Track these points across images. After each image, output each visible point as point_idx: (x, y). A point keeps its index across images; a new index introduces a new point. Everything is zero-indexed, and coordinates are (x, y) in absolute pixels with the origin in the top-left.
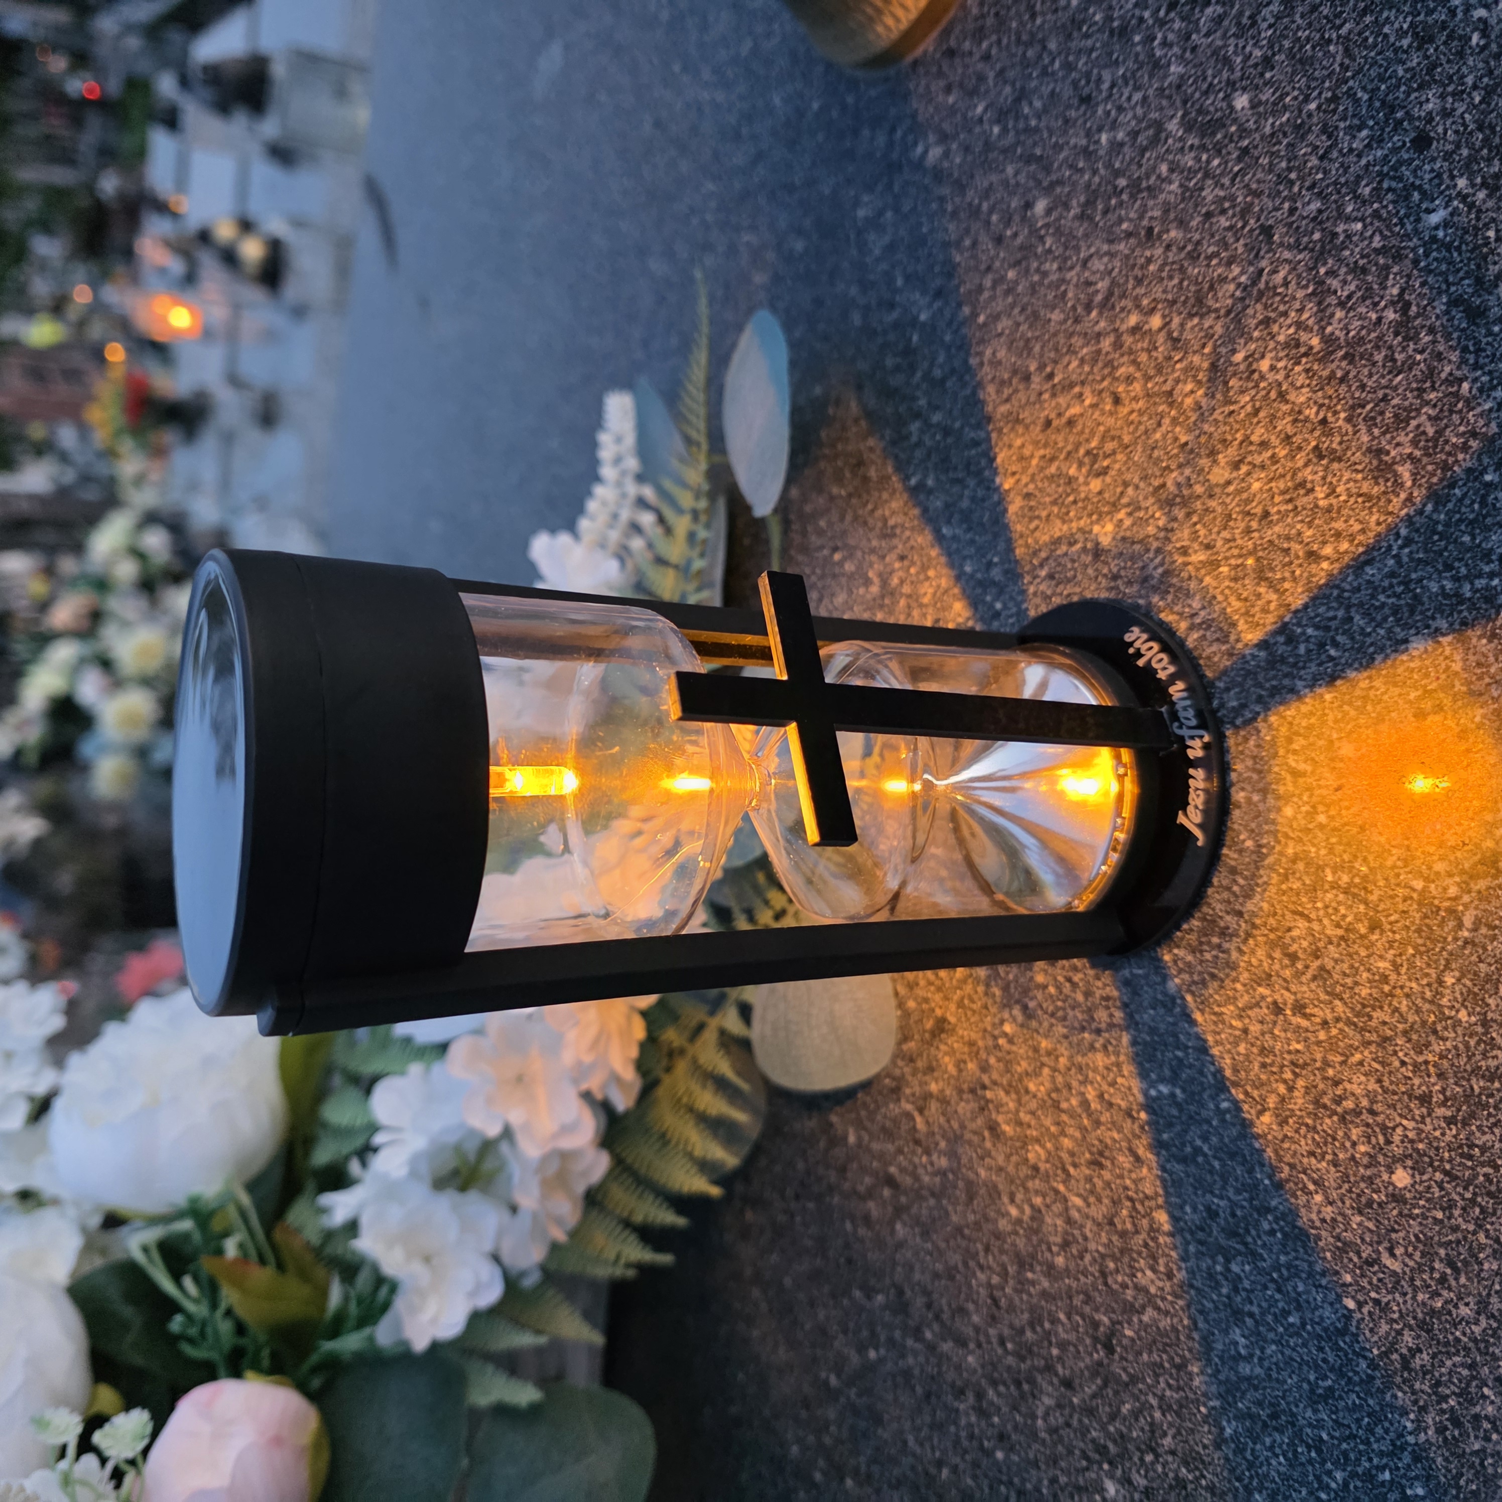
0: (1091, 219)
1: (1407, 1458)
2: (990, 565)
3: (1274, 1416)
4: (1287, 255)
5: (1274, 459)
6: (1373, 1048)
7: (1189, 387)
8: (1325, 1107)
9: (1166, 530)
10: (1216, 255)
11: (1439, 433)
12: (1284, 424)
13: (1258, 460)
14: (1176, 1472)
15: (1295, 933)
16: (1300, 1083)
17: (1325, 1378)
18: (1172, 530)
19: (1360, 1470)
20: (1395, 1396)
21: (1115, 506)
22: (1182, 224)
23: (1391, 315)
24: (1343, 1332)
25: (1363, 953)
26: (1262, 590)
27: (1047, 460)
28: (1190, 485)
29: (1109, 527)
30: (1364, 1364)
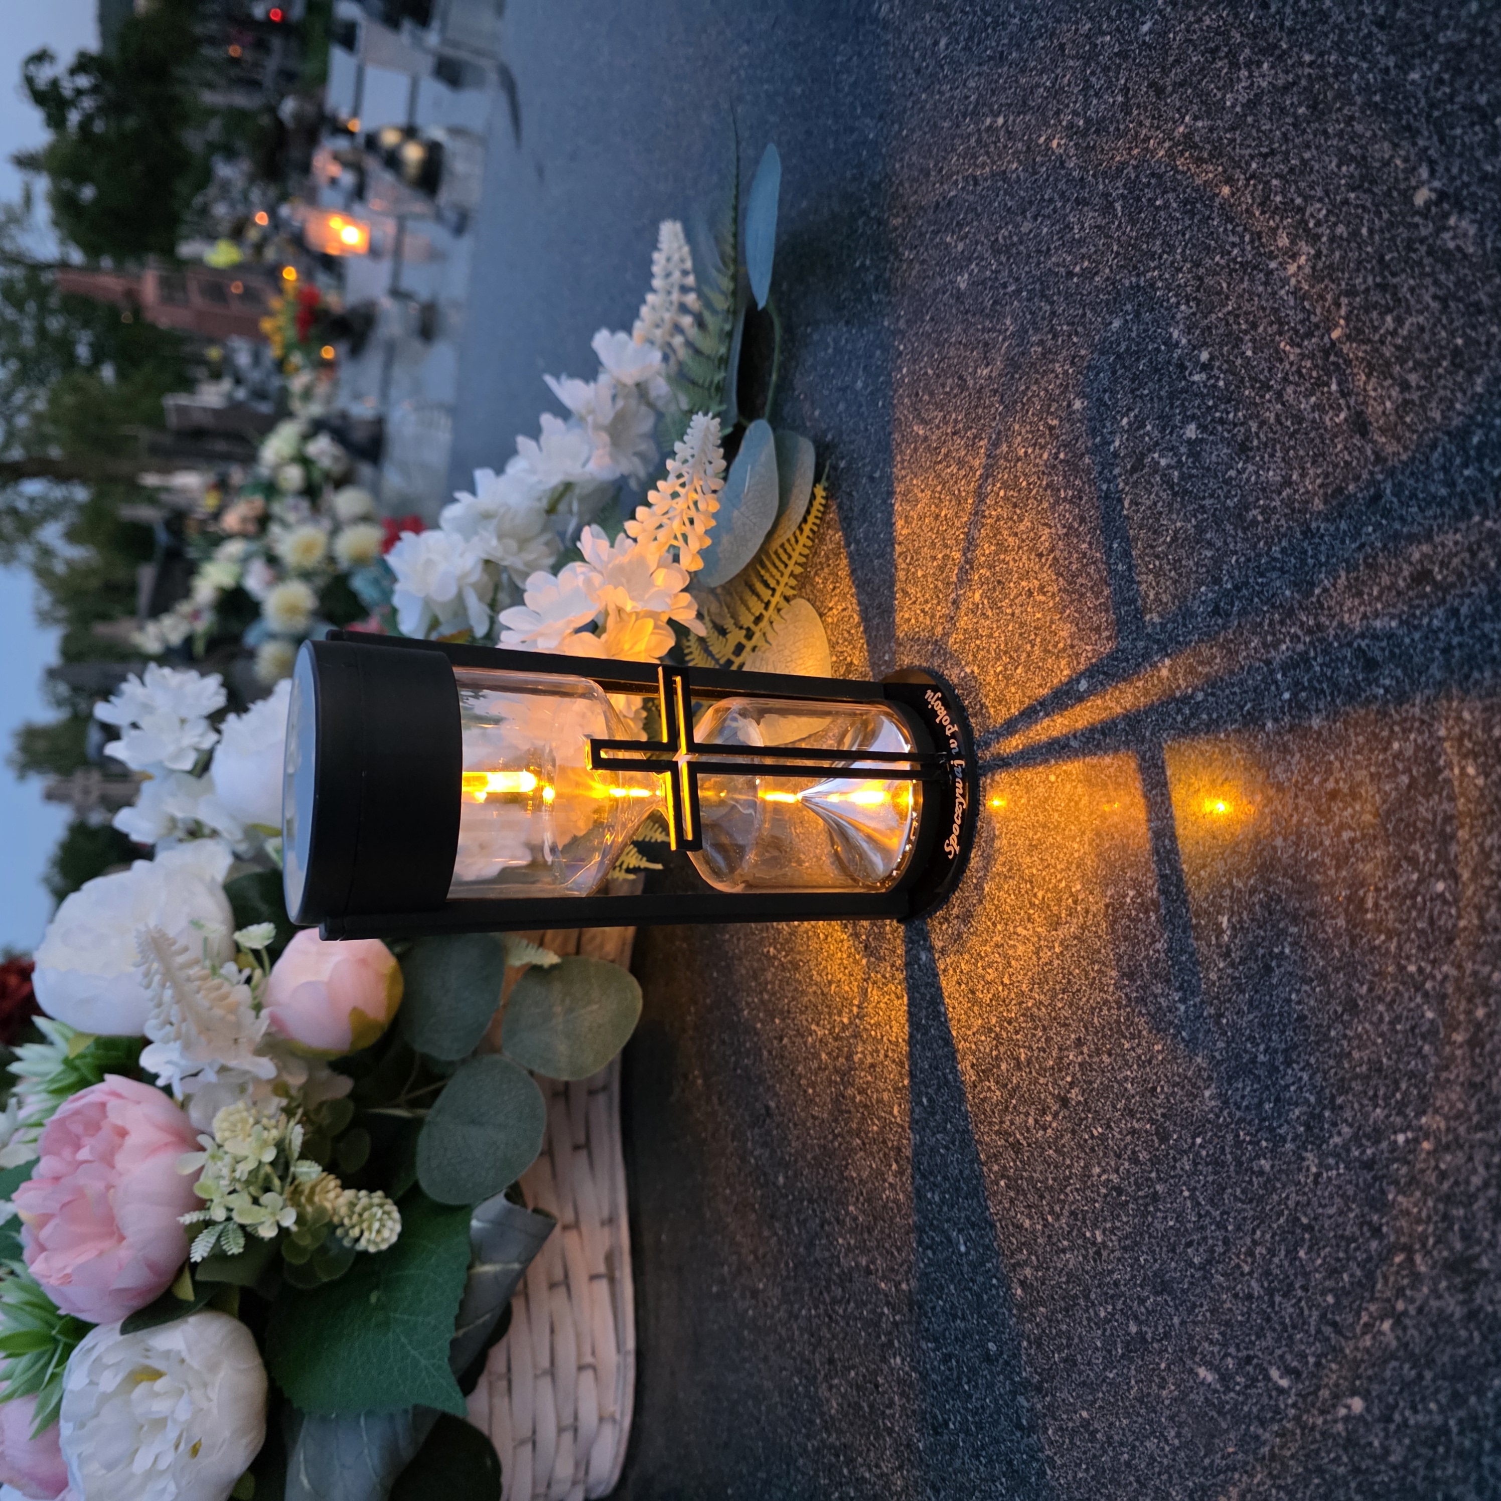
0: (970, 49)
2: (899, 317)
3: (1010, 870)
4: (1071, 63)
5: (1055, 211)
6: (1075, 603)
7: (1015, 166)
8: (1049, 652)
9: (996, 272)
10: (1035, 67)
11: (1137, 177)
12: (1062, 185)
13: (1046, 211)
14: (959, 929)
15: (1043, 538)
16: (1038, 640)
18: (1000, 272)
19: (1050, 886)
20: (1071, 830)
21: (970, 260)
22: (1019, 46)
23: (1120, 99)
24: (1048, 799)
25: (1075, 541)
26: (1043, 304)
27: (935, 233)
28: (1011, 237)
29: (966, 276)
30: (1056, 815)
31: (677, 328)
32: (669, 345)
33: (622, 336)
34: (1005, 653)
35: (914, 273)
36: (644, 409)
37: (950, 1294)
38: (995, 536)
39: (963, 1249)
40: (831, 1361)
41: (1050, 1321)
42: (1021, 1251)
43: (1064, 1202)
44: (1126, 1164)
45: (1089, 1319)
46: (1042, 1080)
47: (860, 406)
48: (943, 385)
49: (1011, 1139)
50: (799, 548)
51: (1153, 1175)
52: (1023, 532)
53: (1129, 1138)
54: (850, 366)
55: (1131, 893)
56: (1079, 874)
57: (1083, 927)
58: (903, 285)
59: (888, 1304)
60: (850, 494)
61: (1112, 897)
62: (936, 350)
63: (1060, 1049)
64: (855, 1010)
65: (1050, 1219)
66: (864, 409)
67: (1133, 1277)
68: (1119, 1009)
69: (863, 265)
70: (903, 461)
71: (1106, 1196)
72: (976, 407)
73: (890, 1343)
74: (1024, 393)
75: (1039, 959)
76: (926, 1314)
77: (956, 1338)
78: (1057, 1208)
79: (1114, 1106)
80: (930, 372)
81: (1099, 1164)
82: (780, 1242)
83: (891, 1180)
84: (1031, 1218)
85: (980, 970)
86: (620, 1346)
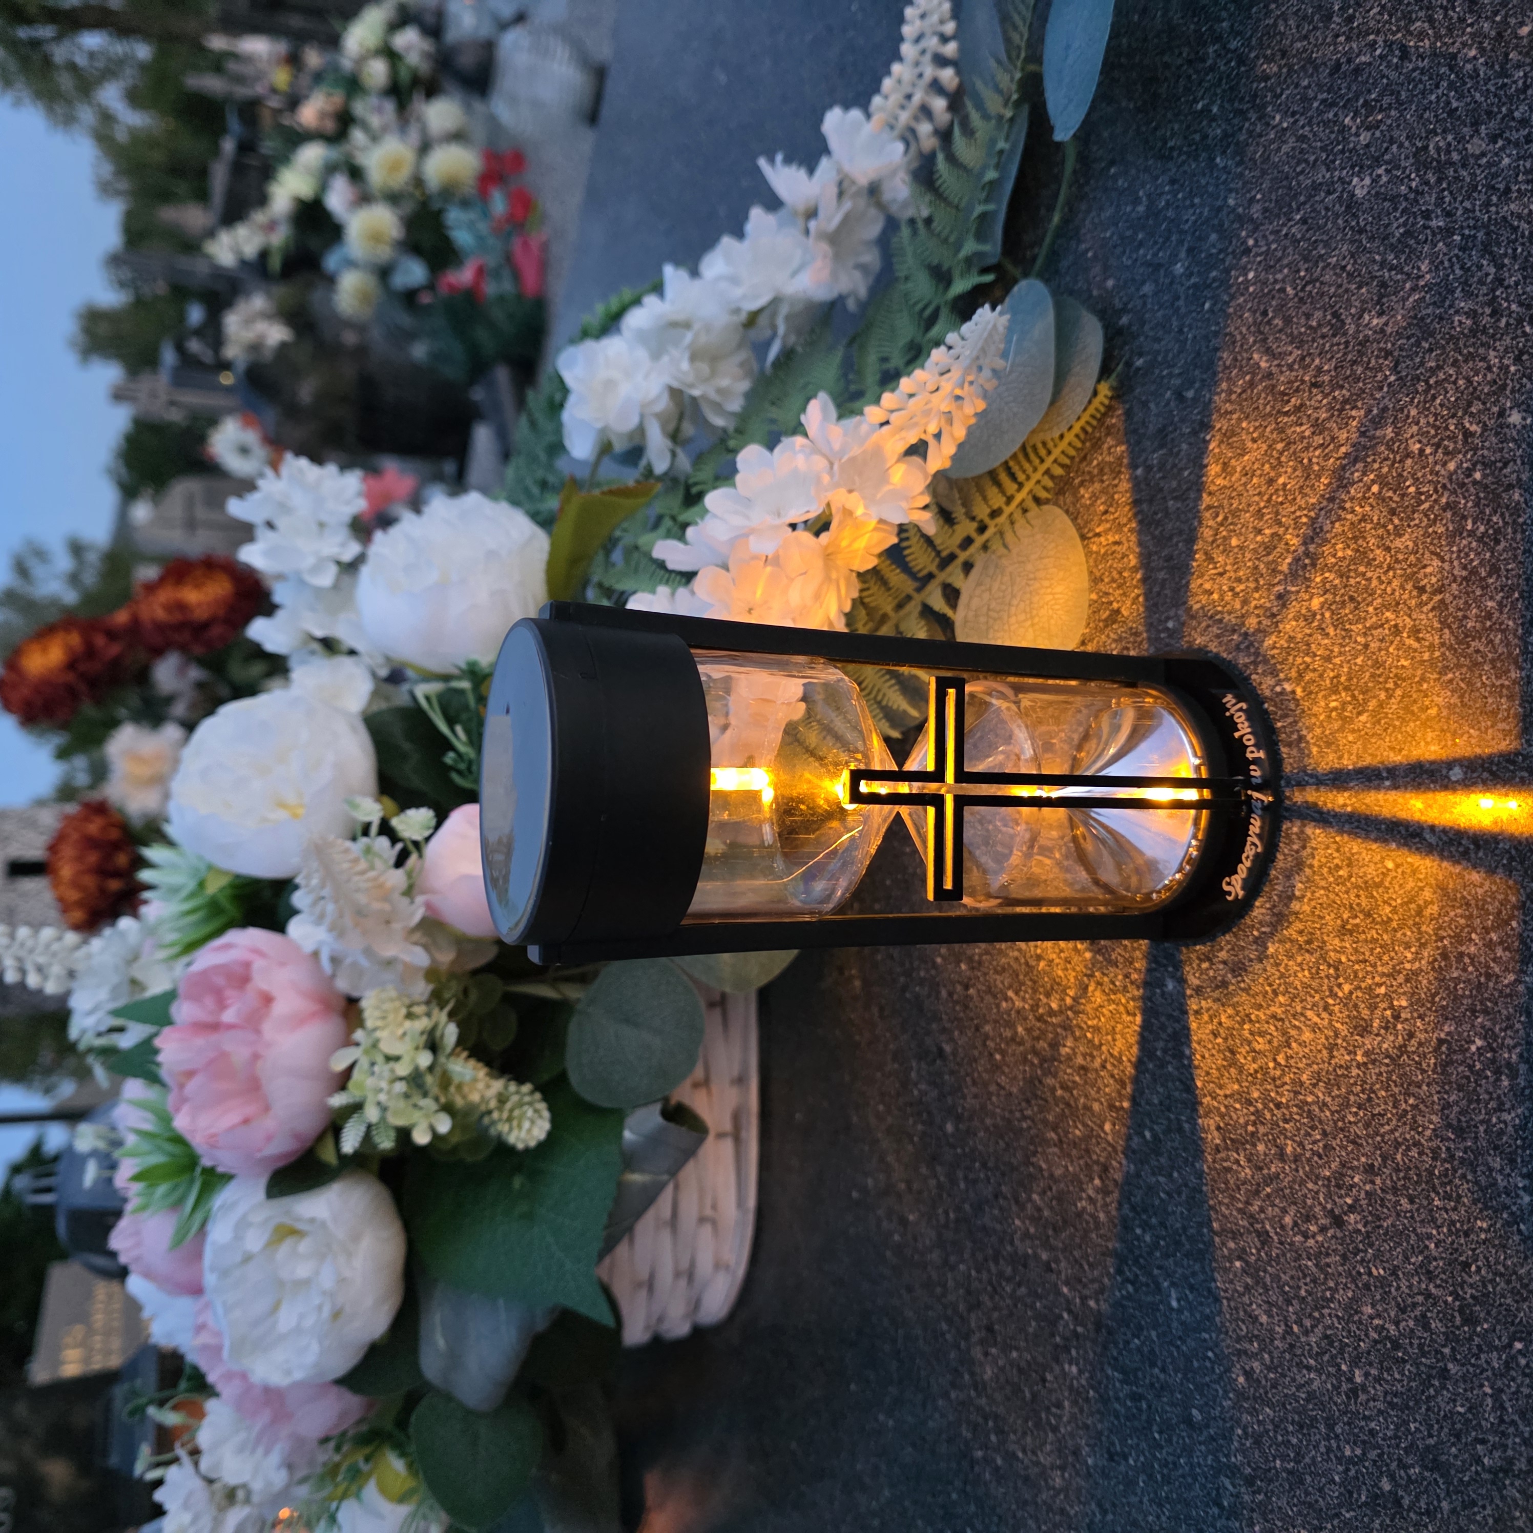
1: (1401, 979)
2: (1252, 200)
3: (1309, 942)
6: (1464, 670)
7: (1473, 53)
8: (1413, 713)
9: (1417, 192)
13: (1514, 136)
14: (1224, 976)
15: (1429, 570)
16: (1399, 692)
17: (1356, 917)
18: (1422, 193)
19: (1363, 985)
20: (1405, 935)
21: (1377, 161)
24: (1378, 885)
25: (1478, 592)
26: (1485, 262)
27: (1328, 105)
28: (1448, 152)
29: (1367, 181)
30: (1388, 909)
31: (925, 111)
32: (913, 131)
33: (856, 114)
34: (1346, 689)
35: (1285, 148)
36: (873, 211)
37: (1148, 1337)
38: (1355, 538)
39: (1174, 1304)
40: (990, 1329)
41: (1276, 1427)
42: (1251, 1342)
43: (1318, 1321)
44: (1411, 1323)
45: (1329, 1449)
46: (1310, 1185)
47: (1178, 298)
48: (1308, 316)
49: (1258, 1226)
50: (1063, 445)
51: (1447, 1351)
52: (1398, 550)
53: (1420, 1299)
54: (1168, 239)
55: (1479, 1043)
56: (1407, 988)
57: (1402, 1049)
58: (1266, 159)
59: (1070, 1312)
60: (1145, 404)
61: (1448, 1034)
62: (1303, 266)
63: (1343, 1165)
64: (1069, 1001)
65: (1295, 1328)
66: (1181, 303)
67: (1396, 1437)
68: (1434, 1159)
69: (1206, 110)
70: (1230, 392)
71: (1376, 1342)
72: (1354, 362)
73: (1067, 1350)
74: (1433, 371)
75: (1332, 1057)
76: (1116, 1344)
77: (1152, 1385)
78: (1308, 1323)
79: (1407, 1258)
80: (1289, 290)
81: (1373, 1306)
82: (940, 1186)
83: (1091, 1192)
84: (1270, 1316)
85: (1246, 1034)
86: (741, 1203)
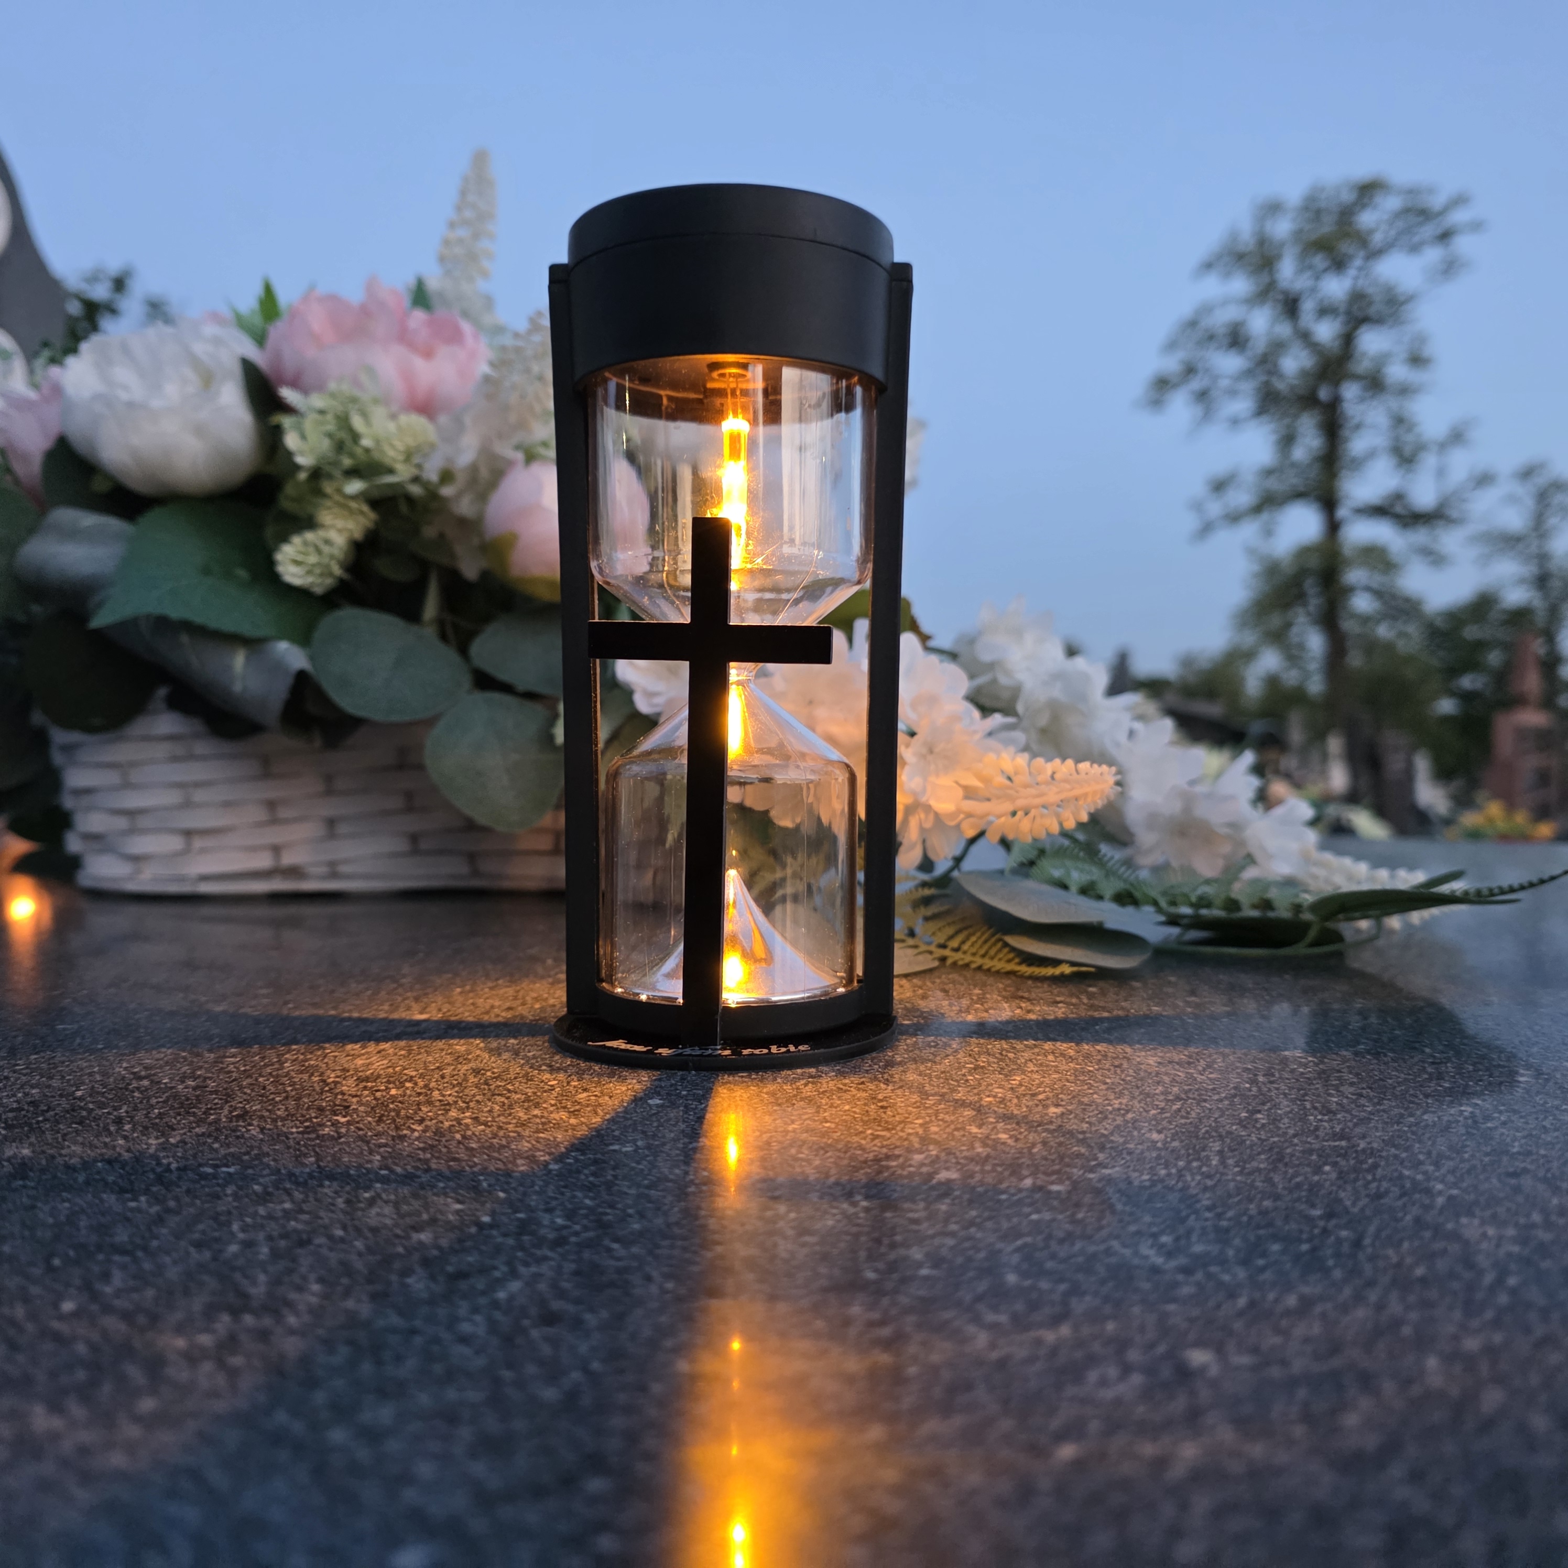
1: (422, 1091)
30: (501, 1084)
46: (186, 1068)
56: (410, 1093)
57: (338, 1093)
61: (355, 1109)
63: (208, 1078)
75: (334, 1070)
86: (205, 878)
